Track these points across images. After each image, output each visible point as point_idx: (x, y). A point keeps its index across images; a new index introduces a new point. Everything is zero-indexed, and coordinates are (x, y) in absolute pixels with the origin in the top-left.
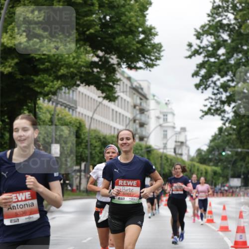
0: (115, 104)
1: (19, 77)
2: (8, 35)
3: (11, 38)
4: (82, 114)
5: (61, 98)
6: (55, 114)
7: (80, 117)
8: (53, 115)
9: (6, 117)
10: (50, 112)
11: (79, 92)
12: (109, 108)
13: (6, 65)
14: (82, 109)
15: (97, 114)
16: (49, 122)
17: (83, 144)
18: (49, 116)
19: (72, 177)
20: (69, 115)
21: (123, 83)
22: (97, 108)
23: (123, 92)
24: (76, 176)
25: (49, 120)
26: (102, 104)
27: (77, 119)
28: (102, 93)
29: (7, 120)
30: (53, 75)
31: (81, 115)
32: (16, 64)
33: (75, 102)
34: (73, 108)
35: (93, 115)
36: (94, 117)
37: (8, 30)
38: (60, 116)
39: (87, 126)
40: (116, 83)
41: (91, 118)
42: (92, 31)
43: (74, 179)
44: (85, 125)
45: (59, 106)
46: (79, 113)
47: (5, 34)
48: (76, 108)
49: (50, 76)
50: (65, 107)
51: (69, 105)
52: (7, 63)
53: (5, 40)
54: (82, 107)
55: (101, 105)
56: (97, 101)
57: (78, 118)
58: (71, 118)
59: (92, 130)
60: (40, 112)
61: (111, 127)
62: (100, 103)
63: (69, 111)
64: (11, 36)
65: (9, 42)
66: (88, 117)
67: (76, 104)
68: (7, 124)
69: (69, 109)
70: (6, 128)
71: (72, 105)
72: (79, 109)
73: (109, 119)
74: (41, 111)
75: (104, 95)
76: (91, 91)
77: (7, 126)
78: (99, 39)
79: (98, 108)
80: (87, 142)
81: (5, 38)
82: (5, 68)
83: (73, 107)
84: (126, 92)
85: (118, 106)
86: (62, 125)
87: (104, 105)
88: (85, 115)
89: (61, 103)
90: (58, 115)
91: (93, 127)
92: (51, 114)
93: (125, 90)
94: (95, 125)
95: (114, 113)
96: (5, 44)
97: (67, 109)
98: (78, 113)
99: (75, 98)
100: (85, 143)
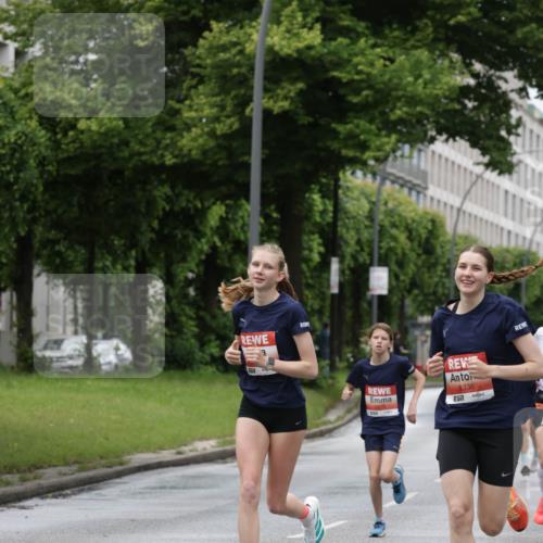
0: (511, 180)
1: (305, 120)
2: (283, 28)
3: (287, 35)
4: (439, 201)
5: (393, 167)
6: (378, 200)
7: (433, 209)
8: (374, 203)
9: (273, 207)
10: (367, 197)
11: (433, 152)
12: (498, 187)
13: (278, 95)
14: (439, 191)
15: (471, 200)
16: (367, 217)
17: (440, 268)
18: (367, 206)
19: (415, 340)
20: (410, 203)
21: (531, 131)
22: (471, 187)
23: (531, 152)
24: (424, 338)
25: (366, 214)
26: (483, 179)
27: (426, 213)
28: (483, 154)
29: (275, 215)
30: (377, 121)
31: (435, 203)
32: (301, 93)
33: (424, 175)
34: (417, 189)
35: (462, 204)
36: (464, 208)
37: (283, 19)
38: (390, 205)
39: (449, 228)
40: (514, 131)
41: (459, 210)
42: (461, 18)
43: (419, 343)
44: (443, 226)
45: (388, 183)
46: (432, 199)
47: (275, 27)
48: (426, 188)
49: (371, 121)
50: (402, 186)
51: (410, 182)
52: (279, 91)
53: (276, 39)
54: (439, 186)
55: (480, 180)
56: (471, 173)
57: (429, 210)
58: (414, 210)
59: (460, 237)
60: (347, 196)
61: (502, 229)
62: (479, 177)
63: (410, 194)
64: (288, 31)
65: (284, 43)
66: (452, 207)
67: (425, 181)
68: (275, 223)
69: (410, 189)
70: (272, 231)
71: (416, 181)
72: (432, 191)
73: (498, 213)
74: (349, 193)
75: (486, 159)
76: (459, 151)
77: (275, 228)
78: (480, 34)
79: (474, 188)
80: (449, 261)
81: (276, 35)
82: (275, 102)
83: (419, 185)
84: (537, 151)
85: (518, 183)
86: (394, 225)
87: (488, 182)
88: (445, 204)
89: (392, 178)
90: (386, 204)
91: (461, 230)
92: (370, 202)
93: (534, 148)
94: (467, 226)
95: (510, 198)
96: (277, 48)
97: (406, 190)
98: (428, 199)
99: (423, 166)
100: (444, 265)
